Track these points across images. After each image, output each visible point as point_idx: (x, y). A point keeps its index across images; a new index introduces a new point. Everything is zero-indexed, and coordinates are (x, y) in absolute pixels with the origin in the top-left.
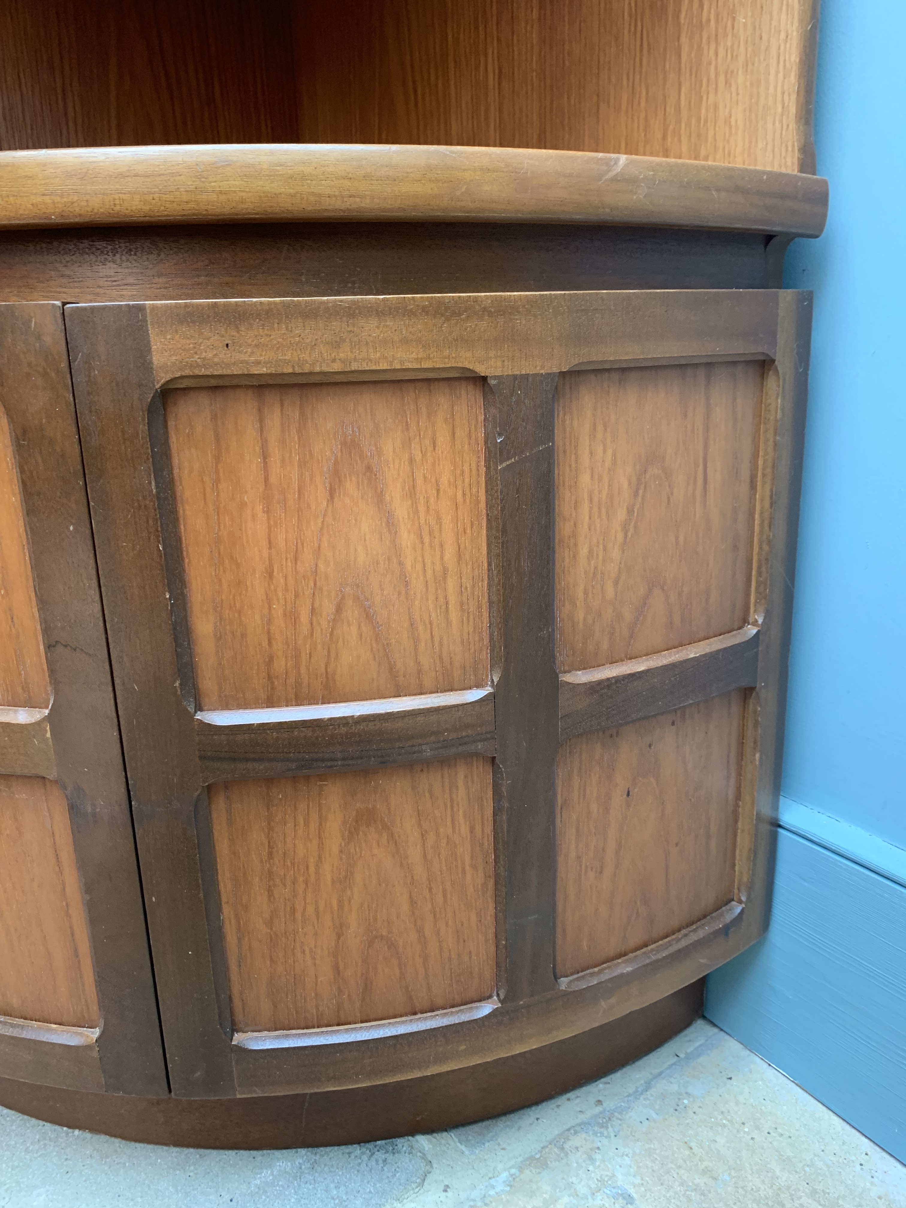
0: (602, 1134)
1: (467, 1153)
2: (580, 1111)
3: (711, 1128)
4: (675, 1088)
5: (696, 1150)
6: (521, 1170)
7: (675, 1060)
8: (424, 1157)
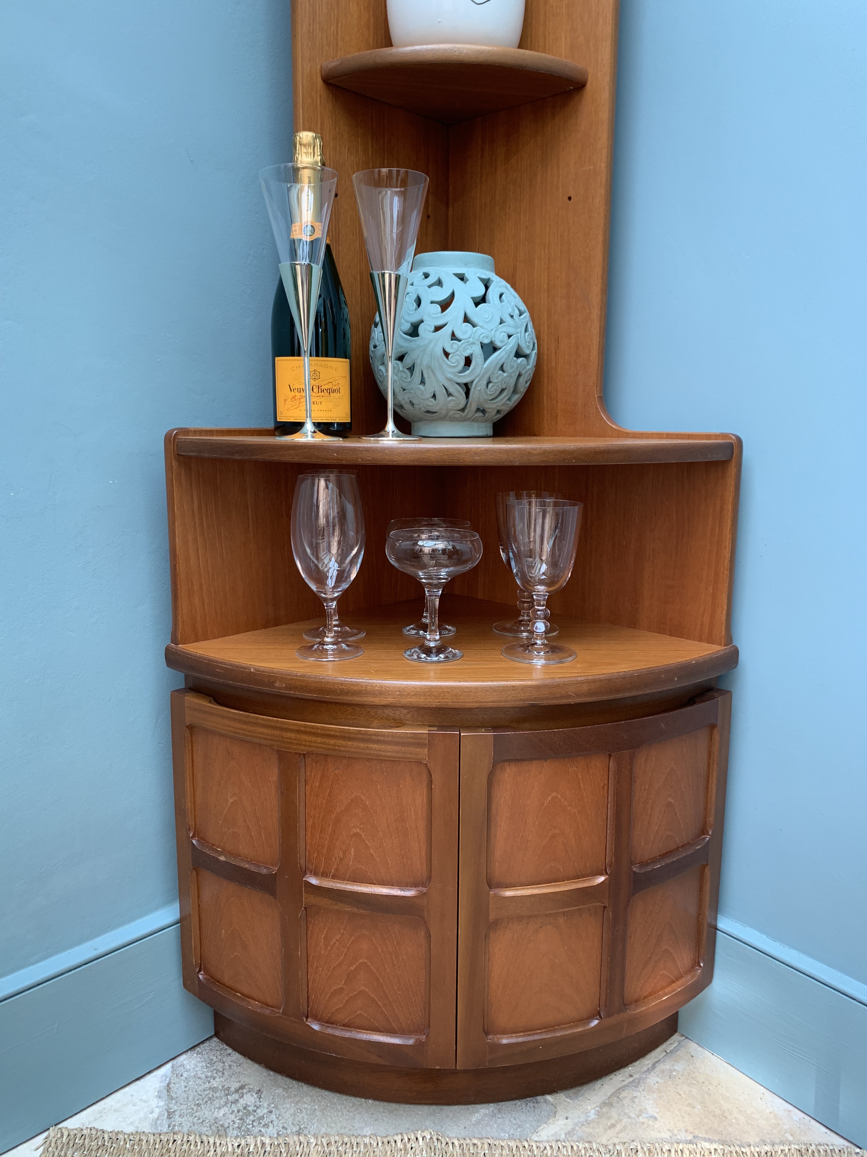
0: (637, 1091)
1: (571, 1102)
2: (622, 1081)
3: (689, 1085)
4: (668, 1067)
5: (683, 1095)
6: (601, 1108)
7: (665, 1053)
8: (552, 1104)
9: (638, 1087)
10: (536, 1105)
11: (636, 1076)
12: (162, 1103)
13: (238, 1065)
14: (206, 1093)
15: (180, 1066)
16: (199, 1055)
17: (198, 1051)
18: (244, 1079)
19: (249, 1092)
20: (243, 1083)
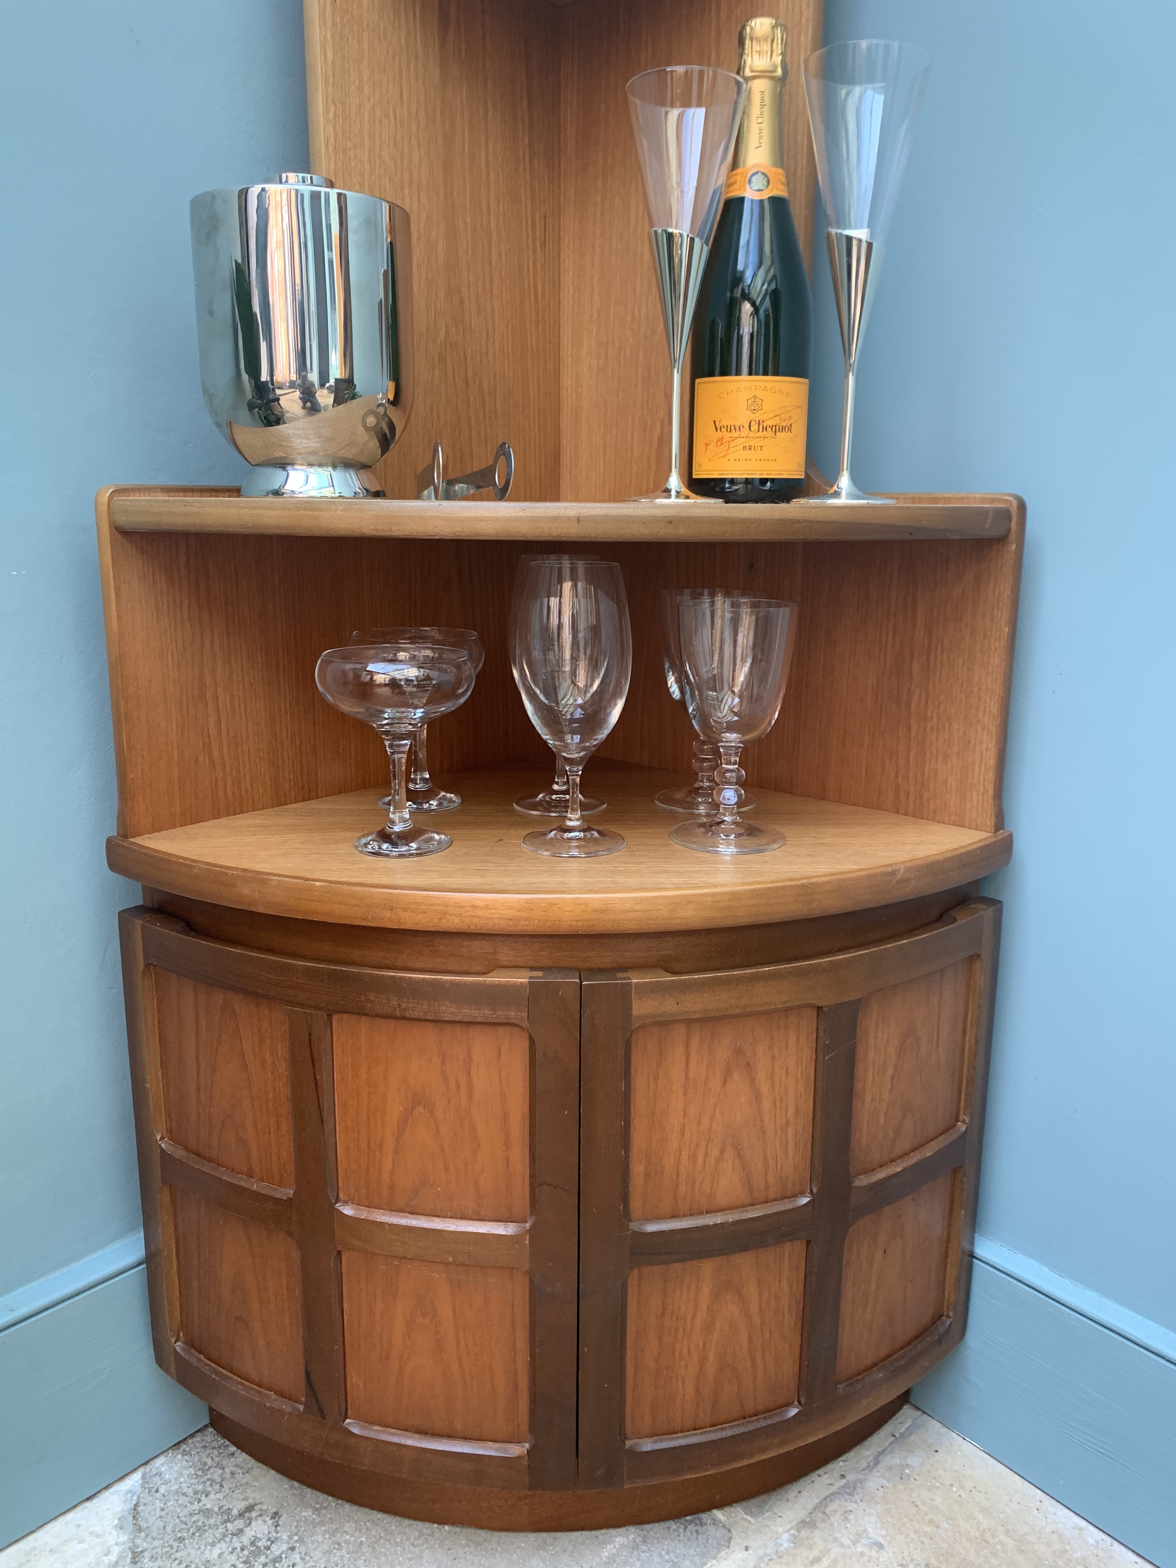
0: (851, 1501)
1: (752, 1520)
2: (830, 1484)
3: (929, 1490)
4: (897, 1461)
5: (921, 1507)
6: (799, 1531)
7: (893, 1439)
8: (724, 1527)
9: (853, 1495)
10: (700, 1529)
11: (850, 1477)
12: (123, 1538)
13: (245, 1472)
14: (193, 1520)
15: (155, 1476)
16: (185, 1457)
17: (184, 1451)
18: (253, 1495)
19: (261, 1515)
20: (251, 1501)
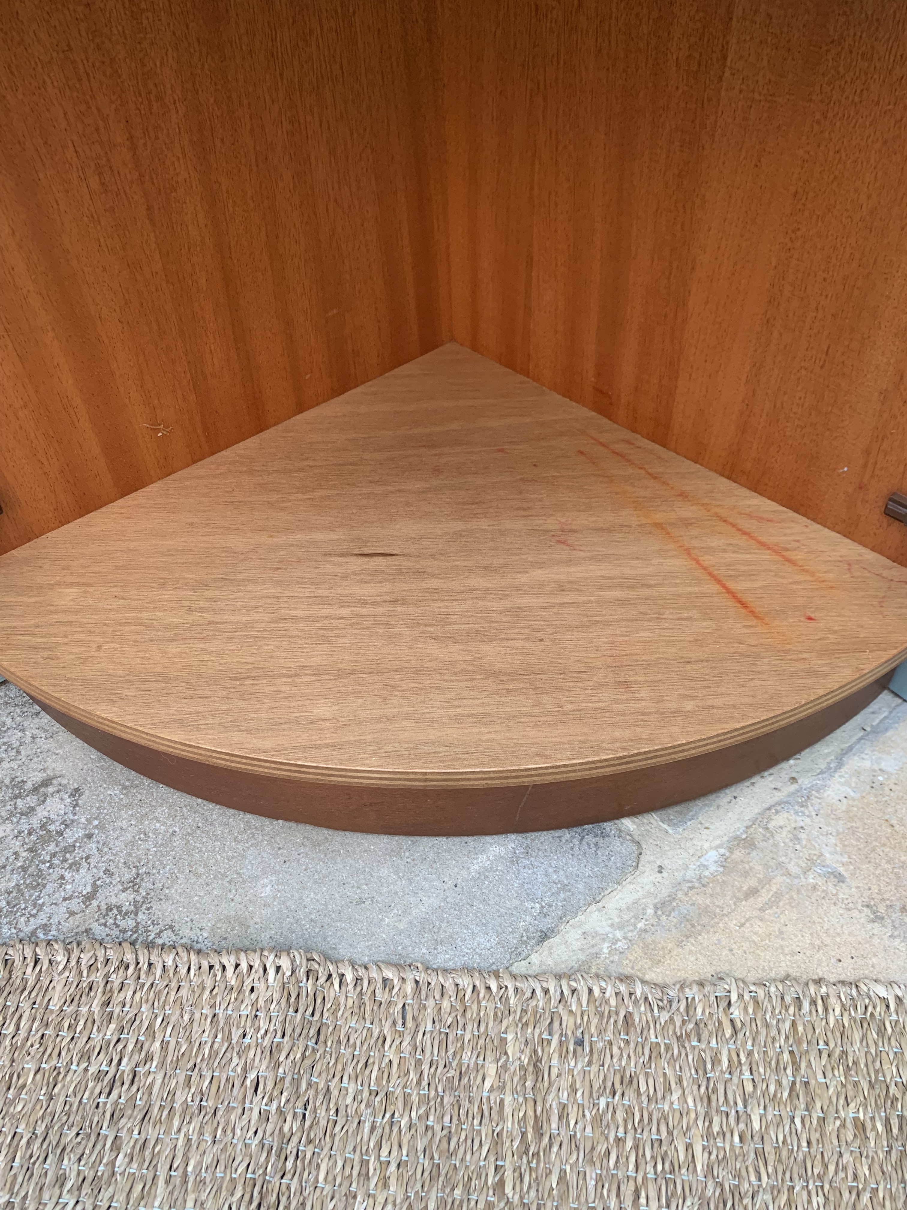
0: (803, 814)
1: (671, 831)
2: (775, 789)
4: (867, 764)
5: (897, 827)
7: (862, 733)
8: (632, 839)
9: (807, 807)
10: (601, 842)
11: (805, 781)
13: (48, 736)
18: (54, 765)
19: (58, 792)
20: (50, 772)
